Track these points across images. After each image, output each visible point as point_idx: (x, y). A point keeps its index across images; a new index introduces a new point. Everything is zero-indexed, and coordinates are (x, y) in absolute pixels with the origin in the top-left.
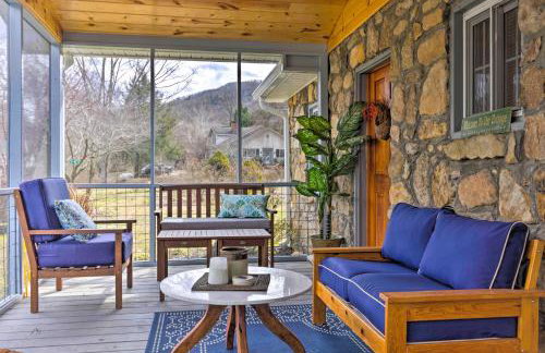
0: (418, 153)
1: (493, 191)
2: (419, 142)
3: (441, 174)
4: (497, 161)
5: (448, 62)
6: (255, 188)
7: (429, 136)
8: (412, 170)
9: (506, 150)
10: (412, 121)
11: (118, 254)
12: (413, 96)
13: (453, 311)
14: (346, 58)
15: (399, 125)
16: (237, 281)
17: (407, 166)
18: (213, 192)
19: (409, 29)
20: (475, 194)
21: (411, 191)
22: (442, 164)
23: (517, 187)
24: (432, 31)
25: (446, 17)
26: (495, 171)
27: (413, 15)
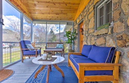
0: (88, 36)
1: (105, 41)
2: (89, 33)
3: (93, 39)
4: (106, 35)
5: (94, 17)
6: (62, 43)
7: (90, 32)
8: (87, 39)
9: (108, 31)
10: (87, 30)
11: (36, 53)
12: (87, 25)
13: (96, 68)
14: (76, 22)
15: (85, 31)
16: (48, 59)
17: (86, 38)
18: (55, 44)
19: (87, 13)
20: (100, 42)
21: (87, 43)
22: (93, 37)
23: (111, 39)
24: (91, 12)
25: (94, 8)
26: (105, 37)
27: (87, 10)
